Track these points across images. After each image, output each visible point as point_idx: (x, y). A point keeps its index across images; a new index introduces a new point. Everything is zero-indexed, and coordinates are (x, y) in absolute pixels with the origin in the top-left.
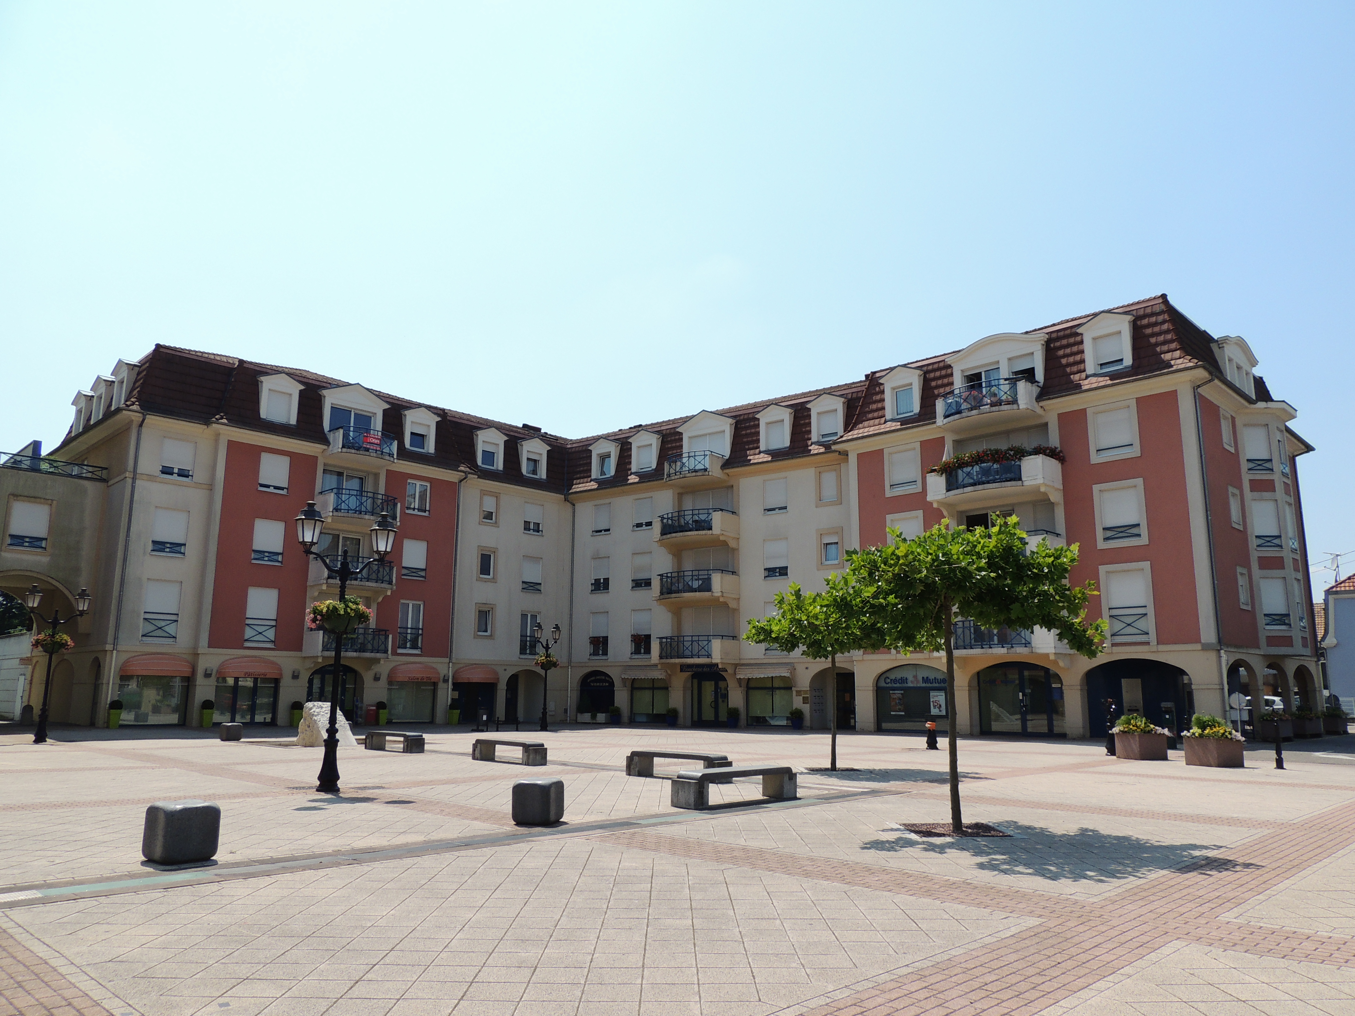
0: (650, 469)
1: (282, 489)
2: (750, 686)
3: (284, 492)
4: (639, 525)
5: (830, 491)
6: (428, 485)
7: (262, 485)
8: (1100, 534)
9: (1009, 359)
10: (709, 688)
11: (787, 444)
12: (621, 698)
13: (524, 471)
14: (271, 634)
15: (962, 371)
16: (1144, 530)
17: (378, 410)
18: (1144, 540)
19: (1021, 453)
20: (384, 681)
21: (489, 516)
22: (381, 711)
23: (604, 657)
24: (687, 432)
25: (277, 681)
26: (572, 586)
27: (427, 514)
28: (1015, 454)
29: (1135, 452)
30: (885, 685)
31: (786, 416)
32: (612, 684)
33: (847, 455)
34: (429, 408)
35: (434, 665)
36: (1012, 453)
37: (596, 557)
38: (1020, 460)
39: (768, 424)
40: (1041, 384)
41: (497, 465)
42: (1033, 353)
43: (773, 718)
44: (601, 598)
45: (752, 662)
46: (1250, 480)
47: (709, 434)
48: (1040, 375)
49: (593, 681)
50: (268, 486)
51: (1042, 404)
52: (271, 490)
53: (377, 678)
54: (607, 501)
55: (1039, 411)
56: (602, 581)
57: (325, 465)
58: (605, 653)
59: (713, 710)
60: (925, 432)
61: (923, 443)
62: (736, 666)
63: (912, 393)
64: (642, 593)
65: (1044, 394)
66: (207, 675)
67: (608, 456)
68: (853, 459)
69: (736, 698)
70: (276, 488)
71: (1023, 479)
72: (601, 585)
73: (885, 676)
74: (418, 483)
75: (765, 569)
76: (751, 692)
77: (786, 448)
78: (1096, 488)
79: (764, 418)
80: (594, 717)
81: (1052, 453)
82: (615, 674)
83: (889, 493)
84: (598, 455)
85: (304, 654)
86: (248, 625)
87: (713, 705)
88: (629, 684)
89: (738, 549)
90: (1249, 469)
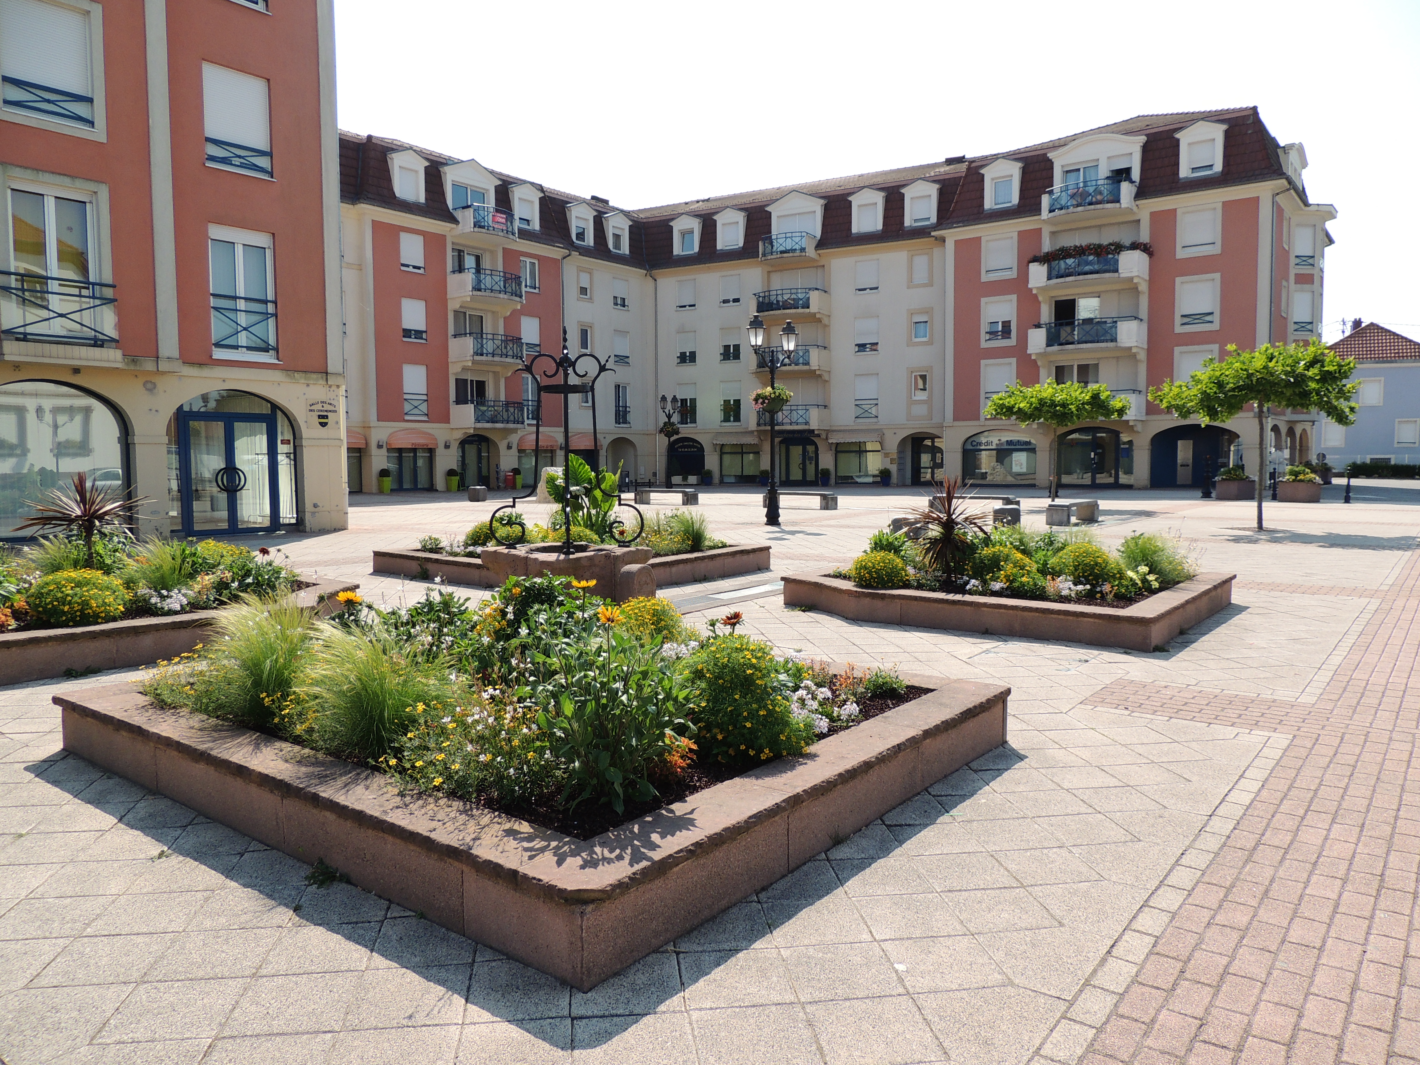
0: (737, 247)
1: (419, 268)
2: (839, 449)
3: (421, 271)
4: (725, 301)
5: (921, 275)
6: (536, 262)
7: (403, 265)
8: (1178, 320)
9: (1108, 158)
10: (796, 452)
11: (880, 226)
12: (711, 462)
13: (611, 246)
14: (424, 407)
15: (1062, 166)
16: (1216, 318)
17: (490, 186)
18: (1216, 326)
19: (1118, 248)
20: (514, 451)
21: (583, 291)
22: (517, 476)
23: (693, 425)
24: (775, 211)
25: (431, 451)
26: (656, 359)
27: (537, 291)
28: (1115, 249)
29: (1216, 249)
30: (971, 448)
31: (879, 198)
32: (701, 449)
33: (944, 241)
34: (532, 184)
35: (552, 434)
36: (1113, 248)
37: (682, 330)
38: (1119, 253)
39: (859, 206)
40: (1137, 184)
41: (588, 241)
42: (1131, 154)
43: (859, 477)
44: (688, 369)
45: (842, 428)
46: (1296, 274)
47: (799, 214)
48: (1136, 174)
49: (681, 447)
50: (408, 266)
51: (1138, 202)
52: (411, 269)
53: (509, 447)
54: (693, 277)
55: (1135, 209)
56: (688, 354)
57: (453, 243)
58: (694, 421)
59: (801, 472)
60: (1026, 223)
61: (1020, 233)
62: (828, 431)
63: (1011, 184)
64: (731, 365)
65: (1141, 193)
66: (380, 446)
67: (691, 232)
68: (950, 244)
69: (826, 461)
70: (415, 267)
71: (1120, 271)
72: (687, 358)
73: (972, 439)
74: (528, 260)
75: (856, 345)
76: (840, 455)
77: (878, 231)
78: (1178, 280)
79: (856, 200)
80: (685, 479)
81: (1146, 248)
82: (705, 440)
83: (985, 278)
84: (679, 230)
85: (452, 426)
86: (405, 399)
87: (801, 466)
88: (718, 448)
89: (829, 326)
90: (1297, 264)
